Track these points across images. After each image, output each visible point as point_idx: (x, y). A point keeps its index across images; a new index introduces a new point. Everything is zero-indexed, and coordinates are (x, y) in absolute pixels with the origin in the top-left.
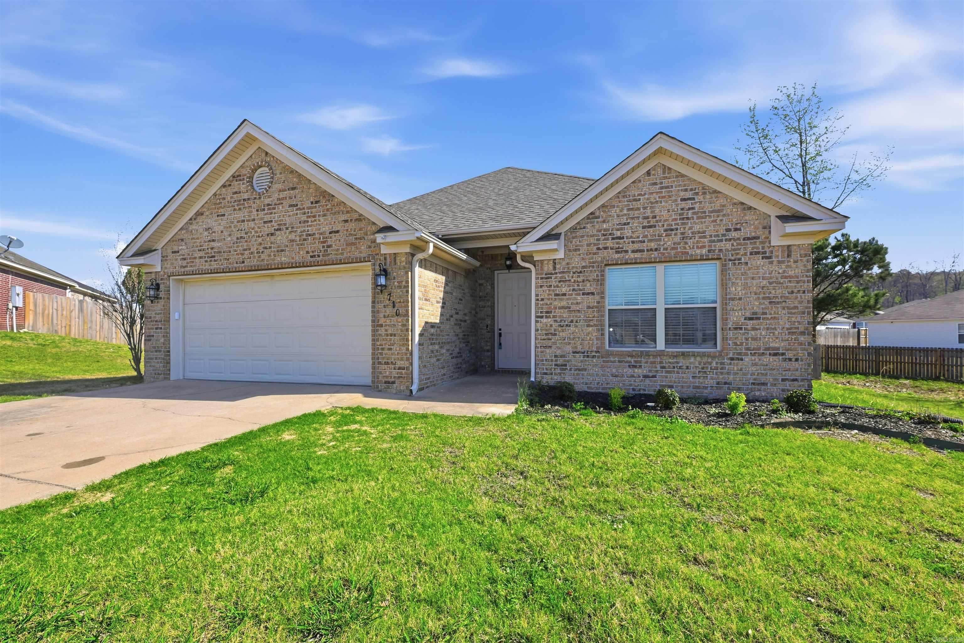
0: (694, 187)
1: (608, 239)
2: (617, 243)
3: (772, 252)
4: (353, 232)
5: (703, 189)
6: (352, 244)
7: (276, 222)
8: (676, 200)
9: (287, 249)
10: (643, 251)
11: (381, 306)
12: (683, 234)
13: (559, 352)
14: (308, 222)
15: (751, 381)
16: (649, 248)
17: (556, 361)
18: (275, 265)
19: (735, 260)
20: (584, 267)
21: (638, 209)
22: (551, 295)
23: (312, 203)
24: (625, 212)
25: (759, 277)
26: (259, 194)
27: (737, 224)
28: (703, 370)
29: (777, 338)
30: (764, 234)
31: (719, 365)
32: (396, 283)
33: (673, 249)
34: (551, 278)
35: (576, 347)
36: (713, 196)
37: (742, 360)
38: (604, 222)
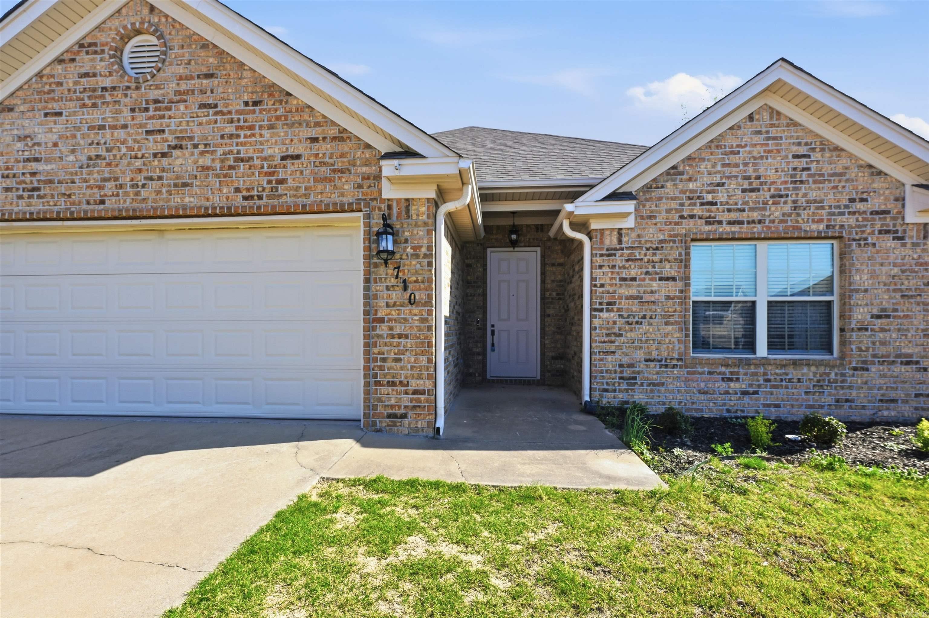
0: (809, 141)
1: (695, 204)
2: (709, 211)
3: (905, 231)
4: (327, 160)
5: (821, 143)
6: (326, 179)
7: (171, 132)
8: (787, 157)
9: (196, 183)
10: (741, 223)
11: (381, 287)
12: (794, 202)
13: (625, 360)
14: (238, 136)
15: (879, 398)
16: (750, 219)
17: (622, 372)
18: (170, 209)
19: (859, 240)
20: (661, 241)
21: (737, 165)
22: (615, 279)
23: (246, 104)
24: (719, 168)
25: (890, 263)
26: (137, 81)
27: (863, 193)
28: (819, 384)
29: (910, 342)
30: (896, 207)
31: (839, 378)
32: (409, 250)
33: (781, 221)
34: (615, 255)
35: (650, 353)
36: (834, 154)
37: (867, 370)
38: (690, 180)
